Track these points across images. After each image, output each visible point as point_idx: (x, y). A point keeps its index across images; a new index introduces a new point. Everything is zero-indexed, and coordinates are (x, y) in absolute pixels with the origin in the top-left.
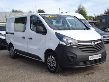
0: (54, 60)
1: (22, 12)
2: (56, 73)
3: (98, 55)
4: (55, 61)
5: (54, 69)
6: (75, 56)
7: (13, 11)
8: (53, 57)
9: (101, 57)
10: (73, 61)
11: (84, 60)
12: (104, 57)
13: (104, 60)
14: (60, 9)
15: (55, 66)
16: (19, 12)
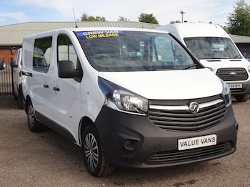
0: (95, 145)
1: (103, 20)
2: (99, 177)
3: (207, 137)
4: (96, 147)
5: (96, 166)
6: (139, 139)
7: (85, 19)
8: (93, 137)
9: (215, 143)
10: (133, 151)
11: (164, 150)
12: (227, 143)
13: (230, 150)
14: (182, 13)
15: (97, 160)
16: (97, 19)
